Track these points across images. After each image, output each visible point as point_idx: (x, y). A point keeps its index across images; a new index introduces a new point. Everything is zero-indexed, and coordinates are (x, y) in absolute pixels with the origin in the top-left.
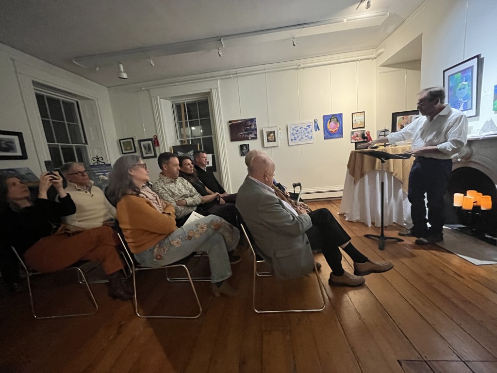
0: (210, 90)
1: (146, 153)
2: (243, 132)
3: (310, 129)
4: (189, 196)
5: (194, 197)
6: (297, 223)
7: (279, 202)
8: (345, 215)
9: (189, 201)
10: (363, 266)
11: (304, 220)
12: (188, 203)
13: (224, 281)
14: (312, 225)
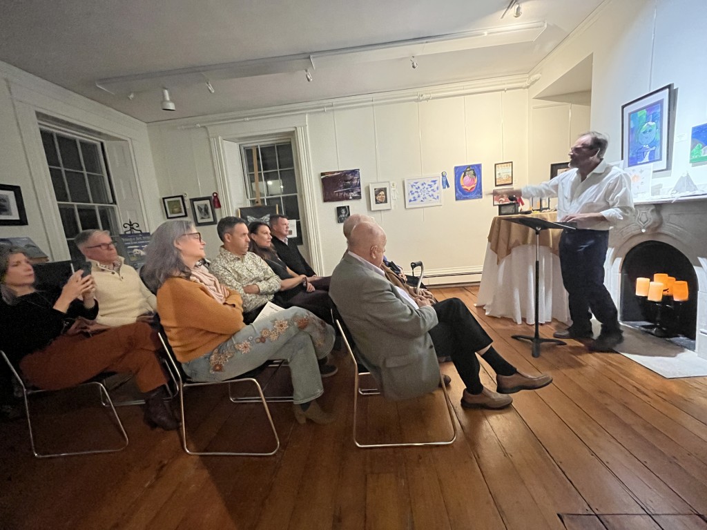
0: (294, 129)
1: (202, 218)
2: (340, 188)
3: (436, 185)
4: (262, 279)
5: (270, 281)
6: (417, 319)
7: (391, 289)
8: (484, 308)
9: (263, 286)
10: (510, 380)
11: (427, 315)
12: (261, 289)
13: (311, 401)
14: (437, 322)
